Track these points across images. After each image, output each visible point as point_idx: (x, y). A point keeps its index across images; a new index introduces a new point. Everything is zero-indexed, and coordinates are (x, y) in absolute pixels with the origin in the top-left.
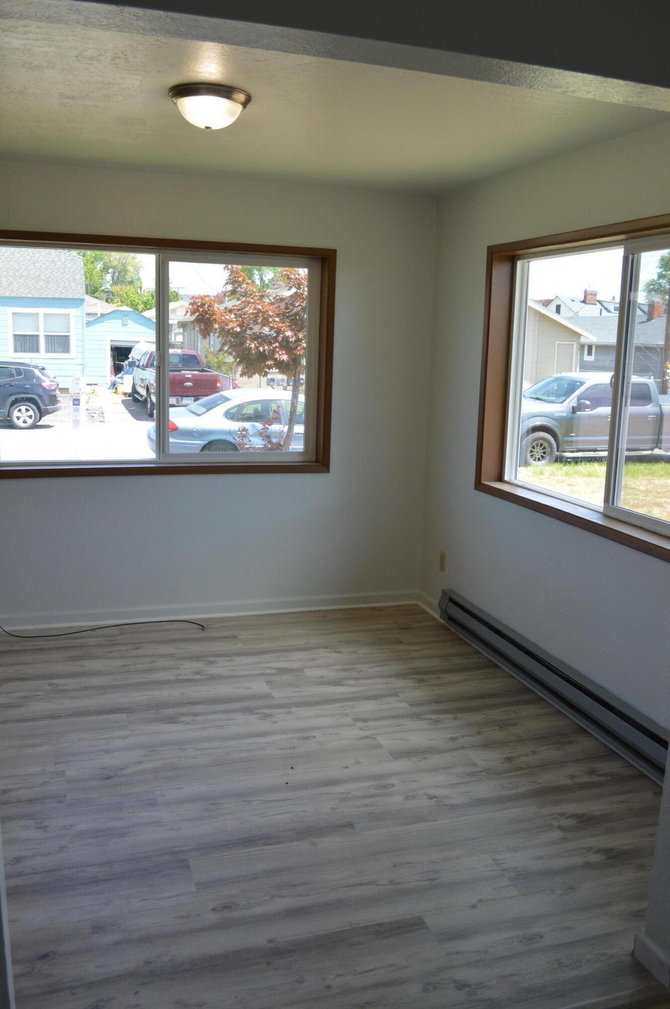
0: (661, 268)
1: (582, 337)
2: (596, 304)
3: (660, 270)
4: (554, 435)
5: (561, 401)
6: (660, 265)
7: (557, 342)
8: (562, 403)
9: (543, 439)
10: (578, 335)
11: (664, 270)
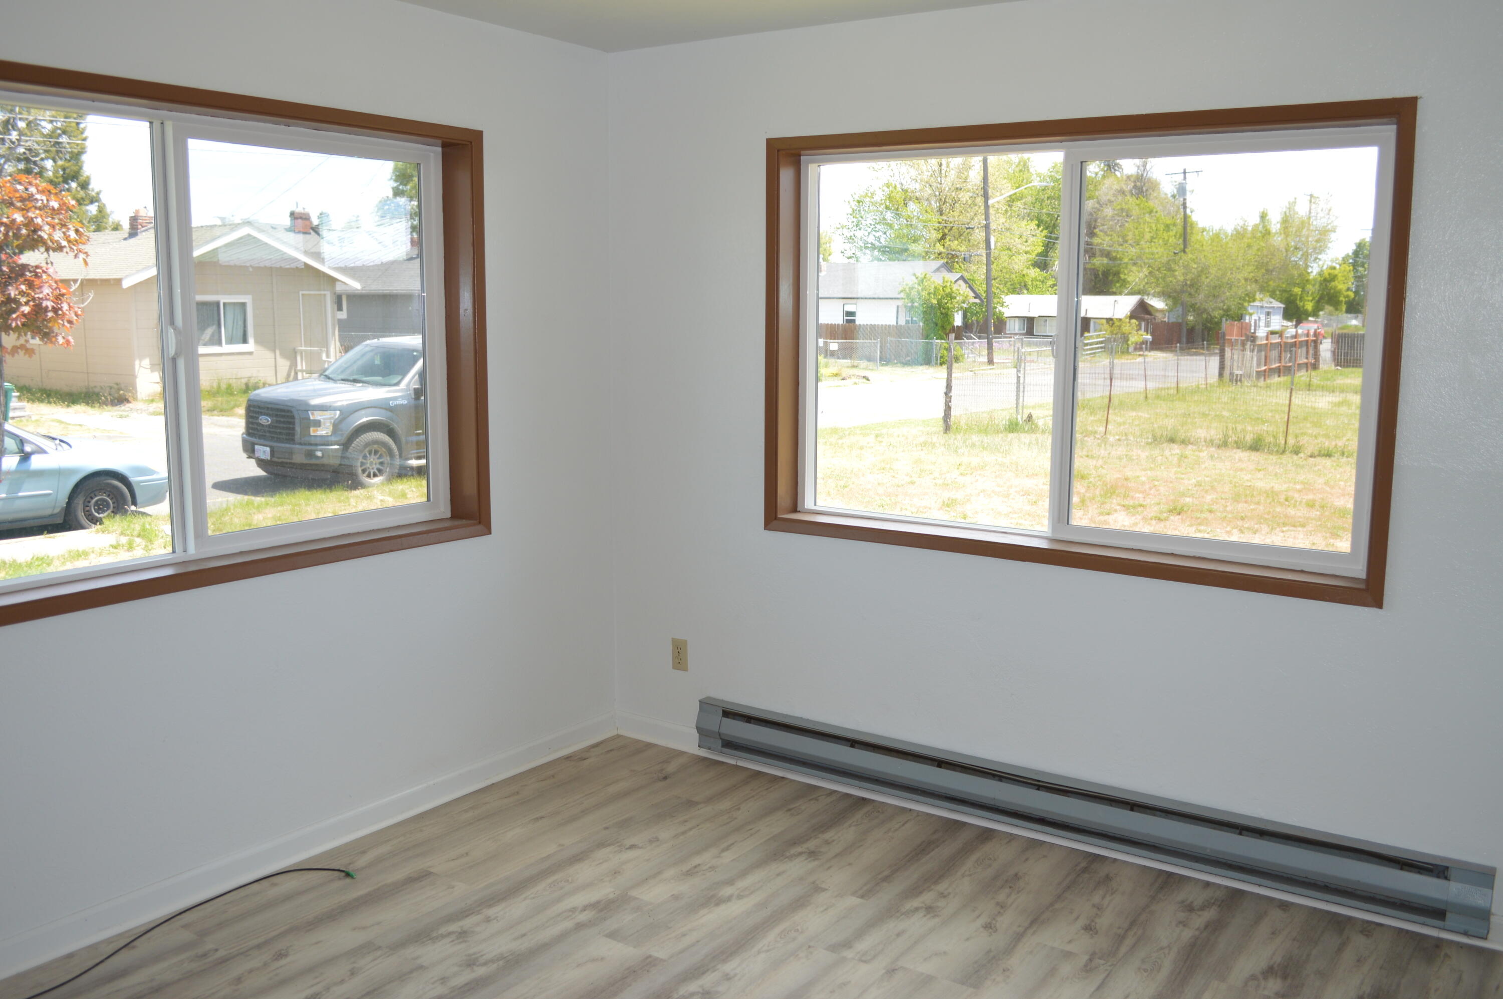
0: (396, 181)
1: (338, 284)
2: (310, 233)
3: (395, 185)
4: (391, 433)
5: (395, 381)
6: (394, 177)
7: (301, 293)
8: (397, 384)
9: (376, 442)
10: (333, 280)
11: (401, 184)
